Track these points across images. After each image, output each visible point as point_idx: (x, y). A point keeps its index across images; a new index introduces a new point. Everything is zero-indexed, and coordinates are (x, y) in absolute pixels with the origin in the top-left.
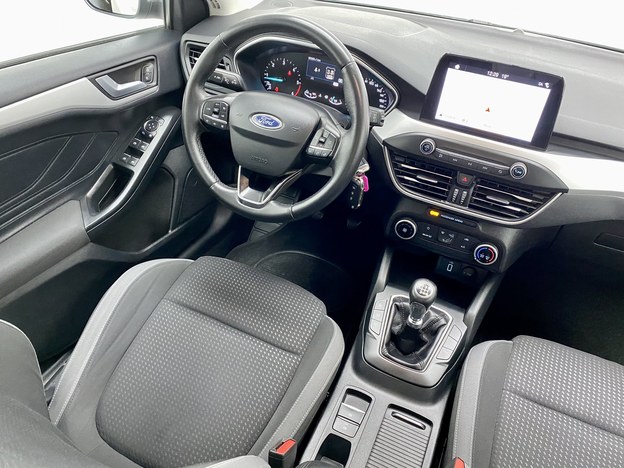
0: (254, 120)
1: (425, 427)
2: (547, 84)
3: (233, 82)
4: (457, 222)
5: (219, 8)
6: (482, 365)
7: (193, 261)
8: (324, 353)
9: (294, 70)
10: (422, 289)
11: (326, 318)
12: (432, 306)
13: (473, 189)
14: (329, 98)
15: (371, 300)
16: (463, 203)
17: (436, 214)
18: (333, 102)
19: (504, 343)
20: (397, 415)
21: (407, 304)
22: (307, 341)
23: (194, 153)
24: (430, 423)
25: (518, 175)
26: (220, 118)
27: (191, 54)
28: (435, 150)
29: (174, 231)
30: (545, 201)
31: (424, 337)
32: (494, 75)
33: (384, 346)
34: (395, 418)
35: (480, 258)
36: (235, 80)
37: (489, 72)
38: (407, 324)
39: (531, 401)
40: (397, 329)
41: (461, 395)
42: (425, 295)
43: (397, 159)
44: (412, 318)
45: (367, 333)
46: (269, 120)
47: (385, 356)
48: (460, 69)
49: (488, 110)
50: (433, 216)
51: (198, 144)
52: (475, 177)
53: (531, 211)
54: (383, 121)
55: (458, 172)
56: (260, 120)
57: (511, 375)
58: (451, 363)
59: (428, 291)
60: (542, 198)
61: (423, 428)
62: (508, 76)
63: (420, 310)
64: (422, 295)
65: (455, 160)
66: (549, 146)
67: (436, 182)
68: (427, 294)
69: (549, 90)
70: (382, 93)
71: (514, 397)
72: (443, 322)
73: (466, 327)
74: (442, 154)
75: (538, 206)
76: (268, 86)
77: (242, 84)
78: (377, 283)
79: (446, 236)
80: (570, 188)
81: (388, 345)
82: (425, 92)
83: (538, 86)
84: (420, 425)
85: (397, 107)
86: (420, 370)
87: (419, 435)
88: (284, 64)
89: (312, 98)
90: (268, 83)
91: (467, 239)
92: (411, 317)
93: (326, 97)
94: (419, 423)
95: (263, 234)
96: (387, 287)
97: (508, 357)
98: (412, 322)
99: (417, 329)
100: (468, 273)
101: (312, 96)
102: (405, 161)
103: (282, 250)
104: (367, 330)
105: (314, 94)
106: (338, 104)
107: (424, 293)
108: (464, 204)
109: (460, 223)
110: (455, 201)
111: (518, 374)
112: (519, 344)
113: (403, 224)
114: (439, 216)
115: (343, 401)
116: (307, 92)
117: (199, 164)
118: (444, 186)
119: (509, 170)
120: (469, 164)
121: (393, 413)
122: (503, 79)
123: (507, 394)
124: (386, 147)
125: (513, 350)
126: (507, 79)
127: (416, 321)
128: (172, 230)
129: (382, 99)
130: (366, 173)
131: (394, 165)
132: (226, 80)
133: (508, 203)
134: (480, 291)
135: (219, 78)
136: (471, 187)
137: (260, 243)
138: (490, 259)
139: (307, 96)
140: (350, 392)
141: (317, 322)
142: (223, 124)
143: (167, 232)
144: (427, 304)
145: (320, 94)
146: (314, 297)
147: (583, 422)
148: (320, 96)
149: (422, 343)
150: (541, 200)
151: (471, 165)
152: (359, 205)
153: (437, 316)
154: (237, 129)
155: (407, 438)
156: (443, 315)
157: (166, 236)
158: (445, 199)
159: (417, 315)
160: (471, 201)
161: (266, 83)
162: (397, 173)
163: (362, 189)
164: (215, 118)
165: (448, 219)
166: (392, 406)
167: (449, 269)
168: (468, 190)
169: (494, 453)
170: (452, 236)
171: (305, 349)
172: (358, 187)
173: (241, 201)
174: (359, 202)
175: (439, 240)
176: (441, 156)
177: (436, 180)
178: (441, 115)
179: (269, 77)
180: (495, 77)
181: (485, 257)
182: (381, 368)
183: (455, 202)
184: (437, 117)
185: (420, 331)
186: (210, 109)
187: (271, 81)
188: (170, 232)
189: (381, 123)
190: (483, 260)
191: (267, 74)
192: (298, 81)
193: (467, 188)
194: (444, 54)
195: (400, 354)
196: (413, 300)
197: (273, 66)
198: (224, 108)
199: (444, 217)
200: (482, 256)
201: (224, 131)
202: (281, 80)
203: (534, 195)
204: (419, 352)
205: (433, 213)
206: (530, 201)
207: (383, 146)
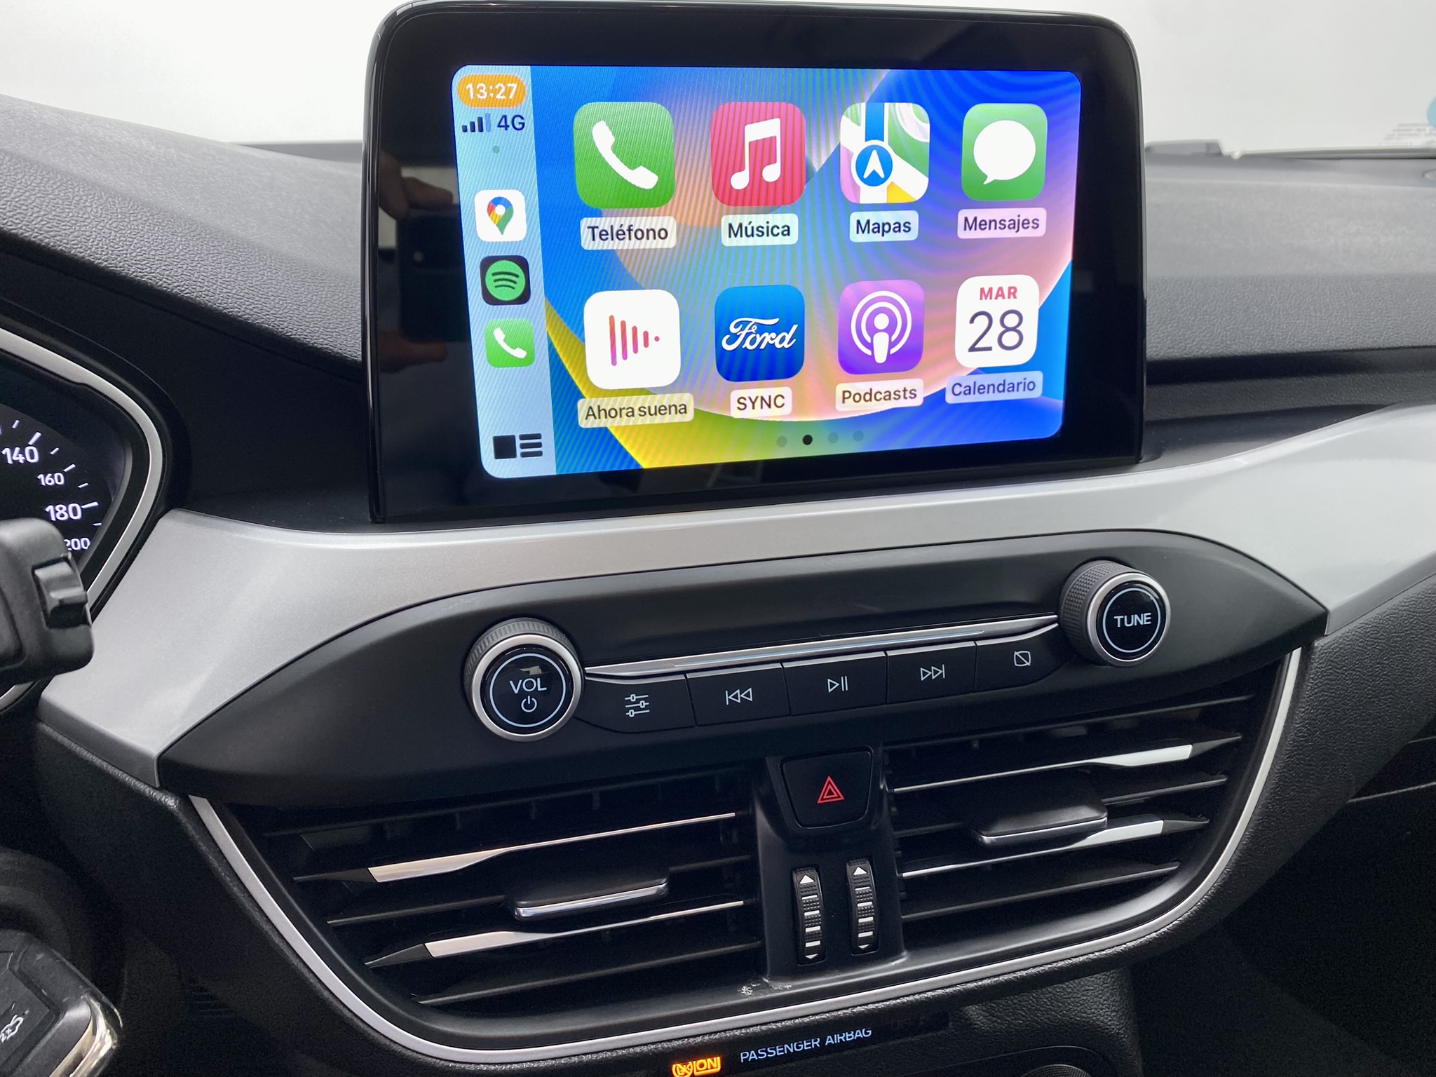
16: (878, 940)
25: (1136, 637)
28: (587, 684)
55: (775, 761)
65: (740, 696)
67: (661, 883)
70: (50, 464)
74: (638, 690)
85: (170, 501)
108: (882, 948)
109: (857, 1043)
110: (824, 950)
114: (731, 1067)
120: (831, 686)
129: (65, 499)
133: (1095, 816)
151: (845, 687)
162: (355, 946)
165: (790, 1057)
168: (866, 847)
176: (637, 706)
183: (823, 961)
184: (497, 465)
193: (860, 837)
206: (1183, 752)
207: (171, 802)
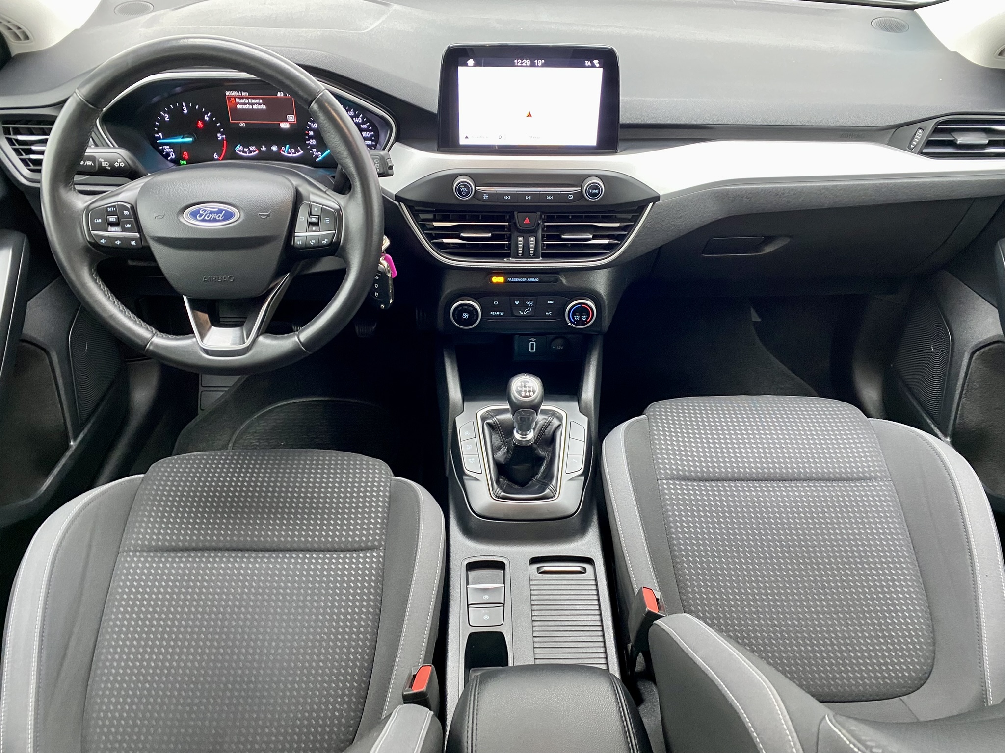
0: (186, 219)
1: (585, 569)
2: (596, 62)
3: (117, 165)
4: (531, 282)
5: (27, 37)
6: (625, 459)
7: (142, 476)
8: (418, 530)
9: (206, 118)
10: (523, 389)
11: (396, 480)
12: (542, 407)
13: (540, 231)
14: (280, 148)
15: (450, 430)
16: (534, 254)
17: (501, 280)
18: (288, 153)
19: (638, 421)
20: (543, 569)
21: (508, 416)
22: (382, 523)
23: (96, 301)
24: (589, 561)
25: (595, 195)
26: (124, 230)
27: (7, 131)
28: (475, 191)
29: (79, 439)
30: (636, 220)
31: (541, 453)
32: (524, 64)
33: (495, 486)
34: (544, 575)
35: (575, 321)
36: (119, 161)
37: (516, 61)
38: (514, 444)
39: (695, 480)
40: (500, 455)
41: (615, 508)
42: (530, 396)
43: (422, 216)
44: (520, 432)
45: (465, 477)
46: (214, 212)
47: (501, 498)
48: (475, 65)
49: (530, 115)
50: (498, 284)
51: (97, 284)
52: (539, 213)
53: (622, 238)
54: (391, 168)
55: (515, 213)
56: (200, 217)
57: (660, 459)
58: (585, 473)
59: (531, 389)
60: (630, 217)
61: (584, 571)
62: (543, 61)
63: (529, 419)
64: (526, 397)
65: (507, 197)
66: (621, 145)
67: (490, 235)
68: (532, 393)
69: (601, 69)
70: (364, 123)
71: (675, 484)
72: (556, 422)
73: (587, 419)
74: (487, 193)
75: (629, 229)
76: (168, 155)
77: (133, 162)
78: (450, 403)
79: (524, 306)
80: (661, 193)
81: (498, 482)
82: (435, 110)
83: (584, 66)
84: (578, 569)
85: (397, 139)
86: (552, 497)
87: (582, 583)
88: (186, 111)
89: (250, 155)
90: (167, 149)
91: (551, 302)
92: (517, 432)
93: (275, 148)
94: (576, 567)
95: (222, 393)
96: (465, 404)
97: (648, 437)
98: (520, 439)
99: (530, 446)
100: (558, 345)
101: (250, 152)
102: (435, 216)
103: (263, 406)
104: (461, 472)
105: (252, 148)
106: (297, 154)
107: (527, 394)
108: (535, 256)
109: (535, 282)
110: (522, 254)
111: (668, 454)
112: (654, 415)
113: (460, 308)
114: (506, 281)
115: (468, 584)
116: (239, 147)
117: (111, 316)
118: (501, 238)
119: (581, 191)
120: (526, 198)
121: (538, 569)
122: (538, 66)
123: (664, 484)
124: (402, 204)
125: (650, 426)
126: (543, 66)
127: (526, 435)
128: (75, 439)
129: (367, 131)
130: (388, 251)
131: (423, 227)
132: (104, 164)
133: (591, 236)
134: (587, 365)
135: (89, 163)
136: (538, 229)
137: (220, 409)
138: (587, 318)
139: (242, 154)
140: (472, 566)
141: (385, 491)
142: (133, 239)
143: (68, 447)
144: (535, 408)
145: (263, 147)
146: (365, 458)
147: (759, 481)
148: (264, 148)
149: (540, 460)
150: (630, 220)
151: (530, 198)
152: (391, 301)
153: (546, 417)
154: (164, 241)
155: (570, 592)
156: (553, 414)
157: (69, 453)
158: (508, 256)
159: (525, 427)
160: (543, 249)
161: (163, 149)
162: (430, 237)
163: (389, 275)
164: (115, 232)
165: (519, 282)
166: (534, 561)
167: (532, 349)
168: (534, 234)
169: (677, 563)
170: (531, 303)
171: (384, 537)
172: (383, 275)
173: (207, 352)
174: (390, 295)
175: (516, 314)
176: (486, 197)
177: (489, 233)
178: (467, 137)
179: (163, 139)
180: (527, 66)
181: (581, 318)
182: (501, 516)
183: (523, 256)
184: (463, 141)
185: (535, 446)
186: (100, 220)
187: (171, 145)
188: (72, 443)
189: (390, 171)
190: (579, 322)
191: (160, 134)
192: (219, 135)
193: (532, 232)
194: (445, 48)
195: (517, 487)
196: (516, 408)
197: (167, 119)
198: (126, 213)
199: (513, 280)
200: (577, 317)
201: (138, 249)
202: (190, 139)
203: (619, 216)
204: (539, 475)
205: (495, 280)
206: (617, 225)
207: (397, 203)
